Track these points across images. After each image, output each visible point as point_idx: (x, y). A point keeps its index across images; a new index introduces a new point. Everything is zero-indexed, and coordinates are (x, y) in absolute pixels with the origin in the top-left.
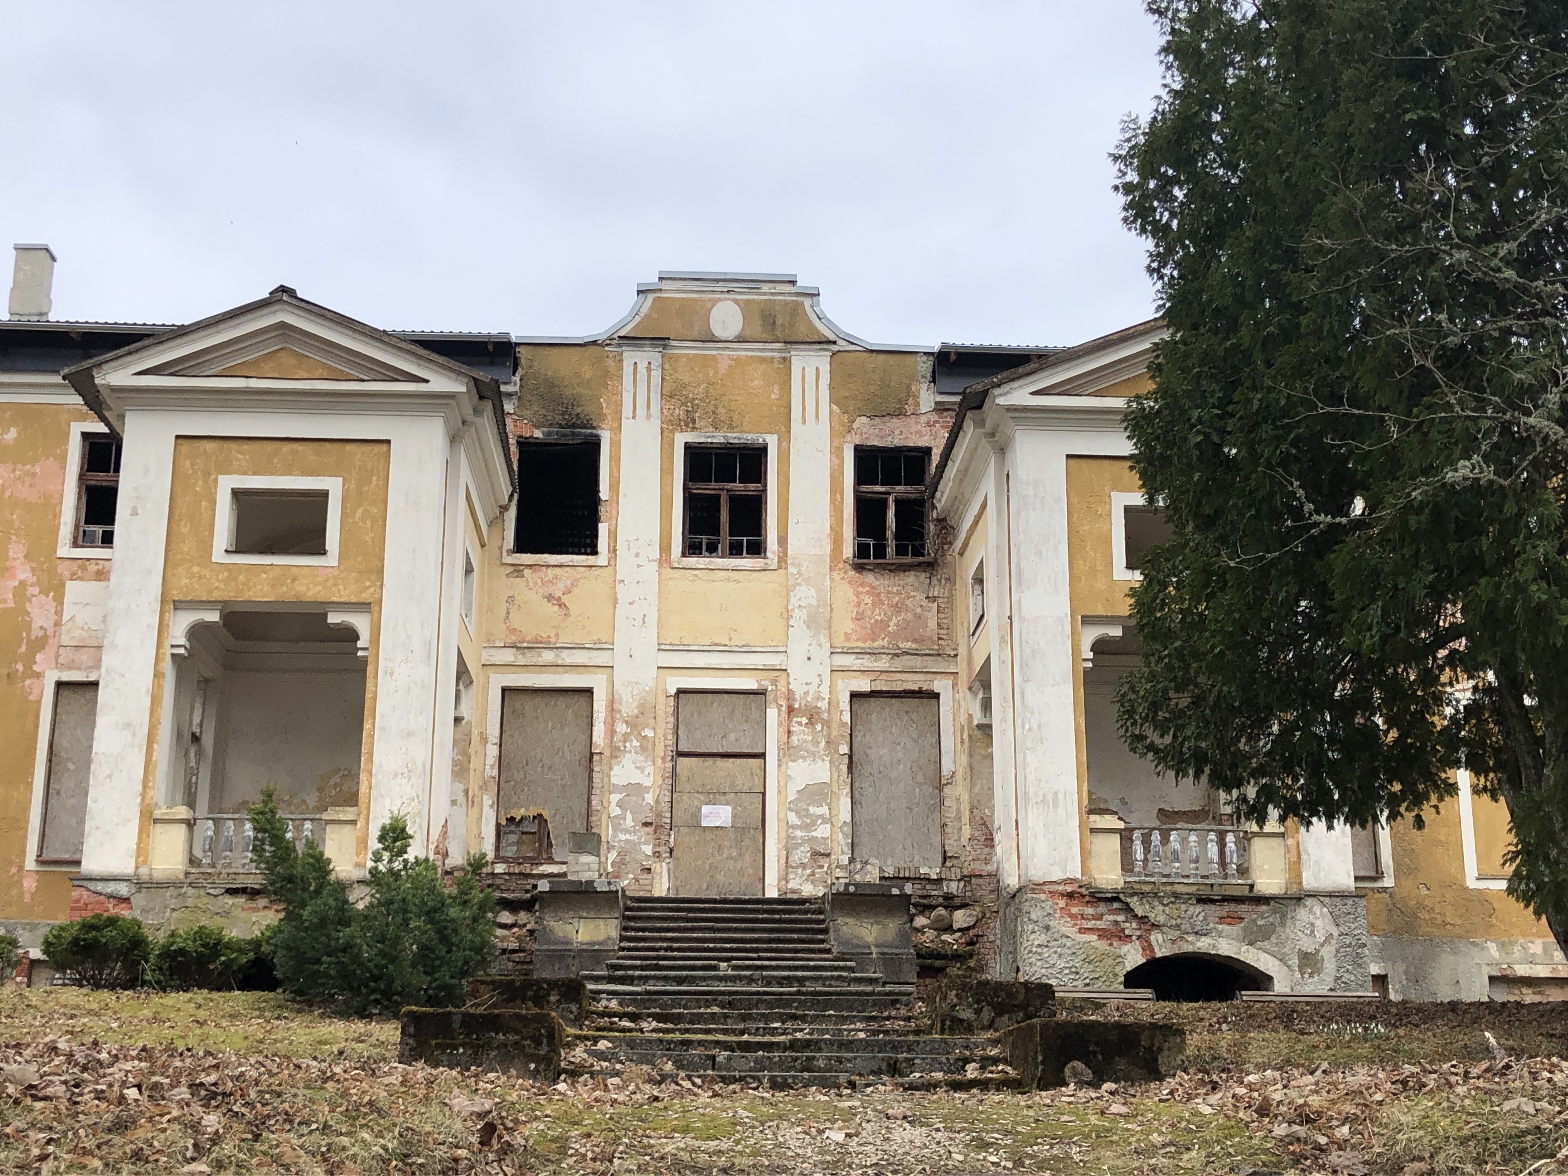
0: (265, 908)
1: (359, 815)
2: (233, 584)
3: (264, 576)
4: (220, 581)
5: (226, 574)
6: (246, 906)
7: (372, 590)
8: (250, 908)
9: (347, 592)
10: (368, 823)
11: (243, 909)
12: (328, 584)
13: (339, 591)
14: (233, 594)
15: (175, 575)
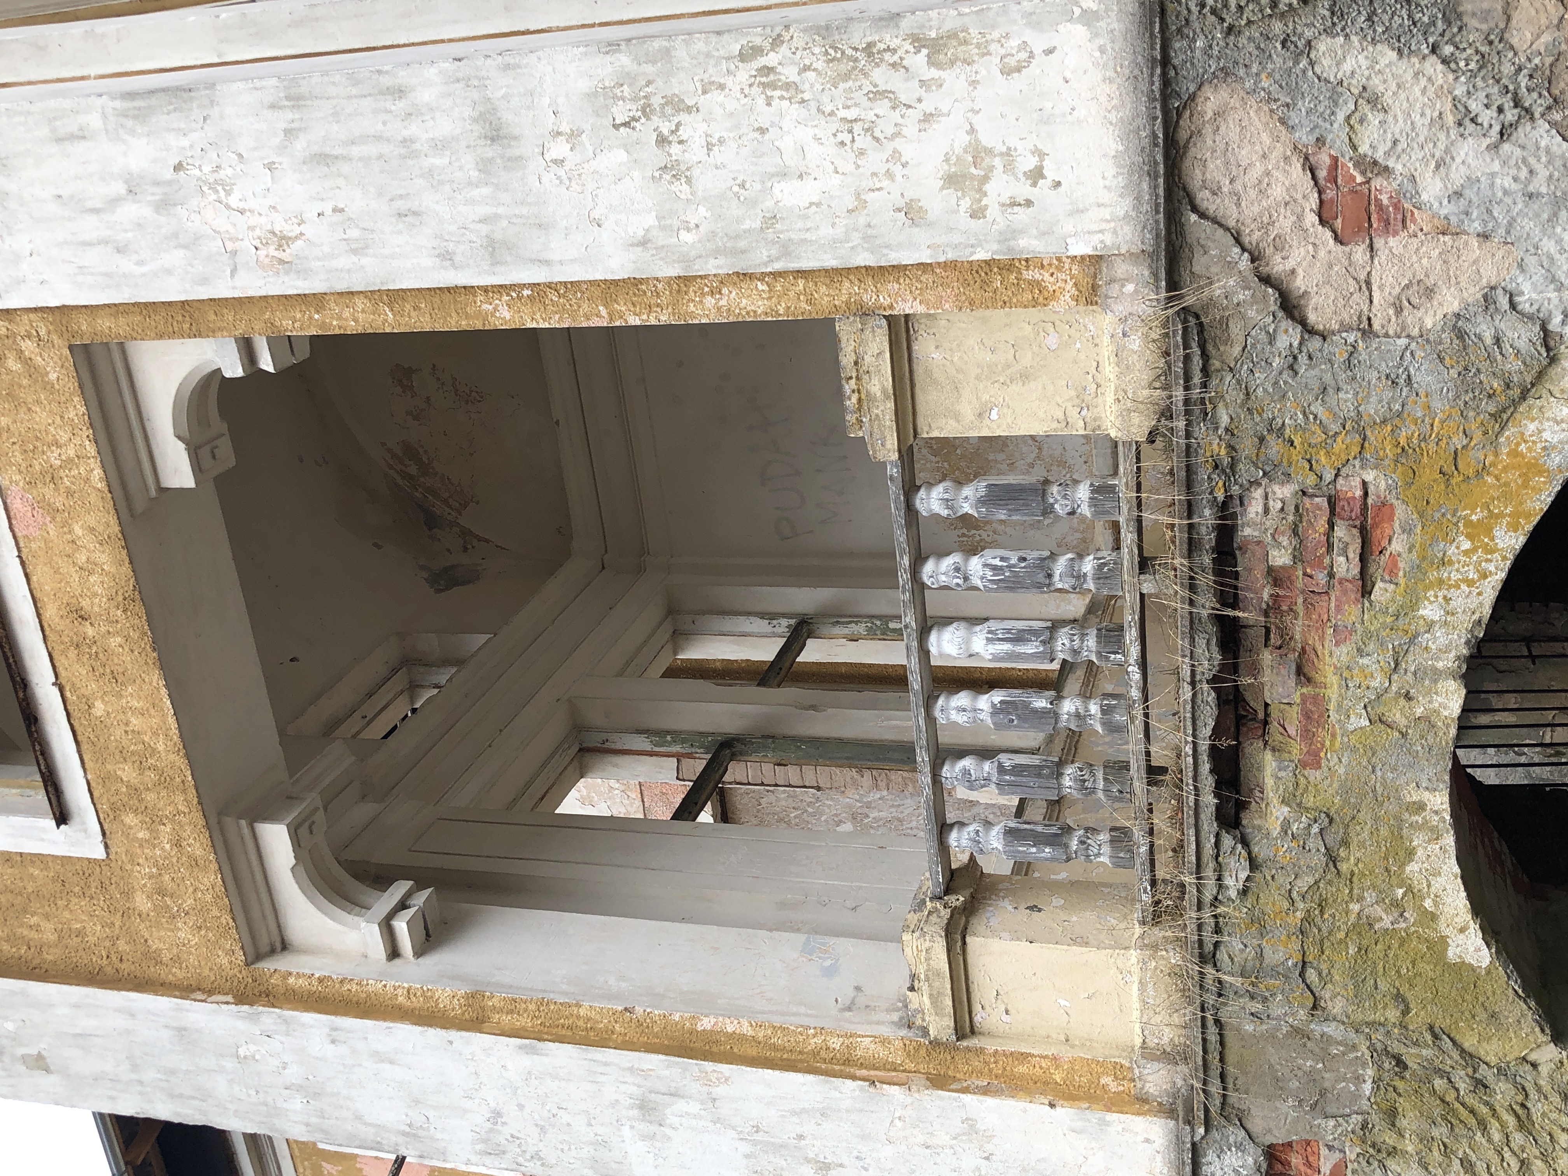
0: (1302, 674)
1: (865, 313)
2: (150, 797)
3: (99, 708)
4: (155, 834)
5: (130, 819)
6: (1297, 750)
7: (28, 346)
8: (1307, 735)
9: (63, 437)
10: (898, 270)
11: (1313, 760)
12: (59, 501)
13: (69, 463)
14: (180, 798)
15: (177, 960)
